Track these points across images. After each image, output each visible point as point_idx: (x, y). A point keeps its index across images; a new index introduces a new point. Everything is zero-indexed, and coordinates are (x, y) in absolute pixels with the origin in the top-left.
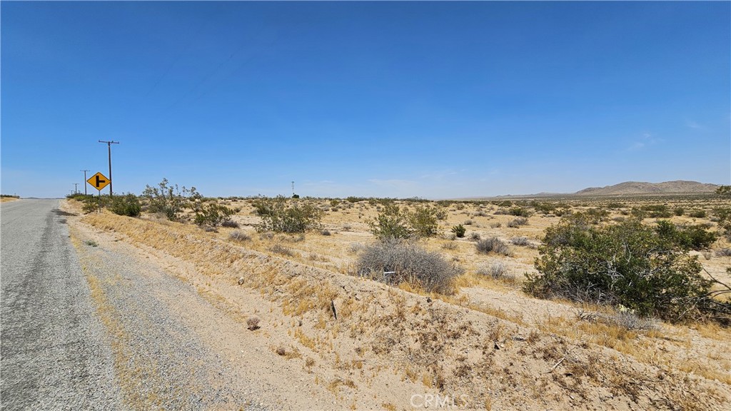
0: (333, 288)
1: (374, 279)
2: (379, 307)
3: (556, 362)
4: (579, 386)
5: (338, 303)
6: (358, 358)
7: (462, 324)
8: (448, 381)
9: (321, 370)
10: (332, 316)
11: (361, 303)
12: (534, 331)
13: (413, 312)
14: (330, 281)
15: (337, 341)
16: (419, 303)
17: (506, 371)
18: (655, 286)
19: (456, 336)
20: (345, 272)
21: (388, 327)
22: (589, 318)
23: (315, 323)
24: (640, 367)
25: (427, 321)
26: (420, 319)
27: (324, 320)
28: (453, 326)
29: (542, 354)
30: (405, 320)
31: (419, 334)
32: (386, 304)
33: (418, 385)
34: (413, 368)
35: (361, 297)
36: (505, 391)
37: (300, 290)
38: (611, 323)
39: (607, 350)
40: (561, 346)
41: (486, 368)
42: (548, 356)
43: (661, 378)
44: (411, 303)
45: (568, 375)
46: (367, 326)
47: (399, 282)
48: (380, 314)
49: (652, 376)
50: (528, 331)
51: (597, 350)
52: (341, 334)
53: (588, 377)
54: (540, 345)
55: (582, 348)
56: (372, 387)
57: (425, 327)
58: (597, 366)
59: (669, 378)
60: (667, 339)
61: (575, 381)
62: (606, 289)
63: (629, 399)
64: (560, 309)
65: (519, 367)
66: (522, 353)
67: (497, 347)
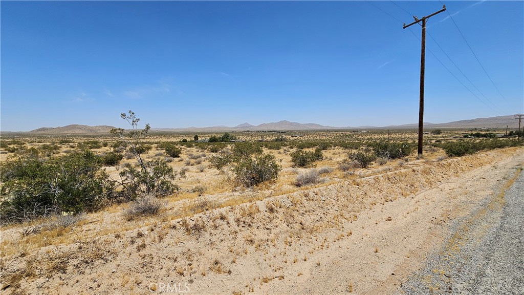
4: (18, 290)
22: (35, 231)
24: (66, 248)
38: (53, 227)
39: (44, 249)
43: (80, 248)
49: (75, 250)
51: (34, 253)
53: (27, 278)
55: (20, 258)
58: (34, 265)
59: (85, 246)
60: (91, 223)
61: (13, 289)
62: (51, 204)
63: (60, 274)
64: (5, 235)
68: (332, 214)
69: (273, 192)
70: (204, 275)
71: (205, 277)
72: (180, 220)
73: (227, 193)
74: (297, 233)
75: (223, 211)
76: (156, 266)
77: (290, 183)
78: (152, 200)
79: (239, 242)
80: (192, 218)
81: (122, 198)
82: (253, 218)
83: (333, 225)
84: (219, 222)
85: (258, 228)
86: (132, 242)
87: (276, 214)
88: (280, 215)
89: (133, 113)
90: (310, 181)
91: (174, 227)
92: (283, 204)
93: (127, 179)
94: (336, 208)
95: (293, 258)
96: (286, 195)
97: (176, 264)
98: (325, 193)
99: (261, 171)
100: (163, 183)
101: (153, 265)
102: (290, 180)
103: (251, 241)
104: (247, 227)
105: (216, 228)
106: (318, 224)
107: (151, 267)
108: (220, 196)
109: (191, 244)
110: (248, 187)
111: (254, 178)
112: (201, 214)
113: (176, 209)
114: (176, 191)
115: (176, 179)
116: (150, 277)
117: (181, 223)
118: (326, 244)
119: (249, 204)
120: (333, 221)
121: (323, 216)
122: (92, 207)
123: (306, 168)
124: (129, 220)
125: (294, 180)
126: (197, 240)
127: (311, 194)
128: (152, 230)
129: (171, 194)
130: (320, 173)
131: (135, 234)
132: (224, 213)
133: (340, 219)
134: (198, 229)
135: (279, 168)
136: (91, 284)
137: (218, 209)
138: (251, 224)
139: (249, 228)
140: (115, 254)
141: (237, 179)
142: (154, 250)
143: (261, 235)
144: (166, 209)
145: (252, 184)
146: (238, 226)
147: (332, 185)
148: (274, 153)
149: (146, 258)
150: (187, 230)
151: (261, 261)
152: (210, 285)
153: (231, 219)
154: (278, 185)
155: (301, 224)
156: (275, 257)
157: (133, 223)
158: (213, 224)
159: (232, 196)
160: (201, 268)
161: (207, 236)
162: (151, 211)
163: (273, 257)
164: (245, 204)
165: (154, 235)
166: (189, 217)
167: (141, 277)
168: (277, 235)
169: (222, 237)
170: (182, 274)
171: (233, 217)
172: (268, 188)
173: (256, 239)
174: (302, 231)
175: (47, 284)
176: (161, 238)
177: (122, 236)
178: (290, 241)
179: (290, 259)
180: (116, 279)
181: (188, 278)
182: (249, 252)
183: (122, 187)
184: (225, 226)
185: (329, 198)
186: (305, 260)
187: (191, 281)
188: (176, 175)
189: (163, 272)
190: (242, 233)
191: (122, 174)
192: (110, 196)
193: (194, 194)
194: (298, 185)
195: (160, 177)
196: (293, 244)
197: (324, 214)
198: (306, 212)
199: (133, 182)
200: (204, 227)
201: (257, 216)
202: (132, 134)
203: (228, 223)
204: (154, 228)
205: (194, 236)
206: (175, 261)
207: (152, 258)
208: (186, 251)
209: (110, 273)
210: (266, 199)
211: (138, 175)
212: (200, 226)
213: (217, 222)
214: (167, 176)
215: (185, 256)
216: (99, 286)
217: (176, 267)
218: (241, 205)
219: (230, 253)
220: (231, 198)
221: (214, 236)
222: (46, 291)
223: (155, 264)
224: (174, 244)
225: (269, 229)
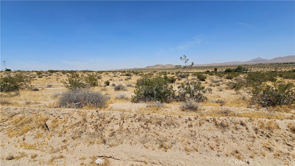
0: (44, 116)
1: (69, 107)
2: (73, 119)
3: (142, 121)
4: (148, 127)
5: (49, 123)
6: (64, 144)
7: (111, 117)
8: (107, 140)
9: (42, 157)
10: (46, 130)
11: (63, 120)
12: (135, 114)
13: (90, 117)
14: (43, 113)
15: (51, 140)
16: (93, 113)
17: (127, 129)
18: (164, 94)
19: (109, 122)
20: (52, 107)
21: (79, 127)
22: (150, 106)
23: (34, 136)
24: (161, 116)
25: (97, 120)
26: (94, 119)
27: (41, 133)
28: (108, 119)
29: (138, 120)
30: (87, 122)
31: (94, 126)
32: (77, 117)
33: (95, 145)
34: (92, 140)
35: (63, 117)
36: (127, 135)
37: (21, 122)
38: (155, 106)
39: (154, 114)
40: (143, 116)
41: (121, 130)
42: (139, 120)
43: (166, 118)
44: (89, 114)
45: (145, 124)
46: (68, 129)
47: (82, 107)
48: (74, 122)
49: (164, 118)
50: (133, 114)
51: (152, 115)
52: (53, 137)
53: (150, 123)
54: (137, 117)
55: (148, 115)
56: (73, 154)
57: (96, 122)
58: (152, 119)
60: (167, 108)
61: (147, 125)
62: (153, 97)
63: (159, 126)
64: (142, 105)
65: (131, 127)
66: (132, 121)
67: (124, 122)
70: (228, 156)
71: (228, 157)
72: (211, 117)
73: (243, 108)
75: (243, 119)
76: (198, 138)
78: (193, 102)
79: (257, 145)
80: (219, 118)
81: (178, 99)
82: (272, 132)
84: (239, 126)
85: (277, 141)
86: (186, 122)
89: (185, 56)
91: (208, 121)
93: (180, 90)
97: (209, 141)
99: (279, 96)
100: (199, 94)
101: (196, 137)
103: (269, 149)
104: (265, 137)
105: (237, 129)
107: (195, 138)
108: (237, 109)
109: (218, 133)
110: (264, 106)
111: (270, 100)
112: (225, 118)
113: (206, 111)
114: (205, 100)
115: (206, 94)
116: (195, 143)
117: (212, 119)
119: (267, 120)
122: (167, 101)
124: (182, 111)
126: (223, 132)
128: (196, 119)
129: (203, 101)
131: (187, 118)
132: (244, 121)
134: (223, 126)
136: (169, 135)
137: (238, 117)
138: (269, 135)
139: (267, 138)
140: (179, 125)
141: (253, 99)
142: (197, 129)
143: (280, 147)
144: (201, 109)
145: (268, 105)
146: (256, 134)
149: (193, 132)
150: (216, 124)
153: (250, 126)
157: (185, 112)
159: (248, 110)
160: (225, 150)
161: (230, 132)
162: (193, 109)
164: (263, 119)
165: (197, 122)
166: (217, 117)
167: (190, 141)
169: (242, 137)
170: (212, 149)
172: (287, 111)
173: (275, 149)
175: (155, 128)
176: (200, 125)
177: (181, 117)
180: (179, 137)
181: (215, 152)
182: (266, 155)
183: (178, 93)
184: (245, 130)
187: (219, 156)
188: (206, 91)
189: (201, 143)
190: (260, 140)
191: (179, 87)
192: (174, 97)
193: (217, 104)
195: (197, 91)
199: (184, 92)
200: (228, 126)
201: (276, 131)
202: (185, 68)
203: (247, 129)
204: (197, 118)
205: (221, 130)
206: (208, 140)
207: (196, 133)
208: (215, 137)
209: (177, 133)
210: (287, 120)
211: (186, 89)
212: (225, 125)
213: (238, 126)
214: (201, 91)
215: (215, 140)
216: (173, 137)
217: (209, 144)
218: (259, 119)
219: (249, 150)
220: (247, 112)
221: (235, 134)
222: (155, 131)
223: (197, 137)
224: (208, 130)
225: (290, 145)
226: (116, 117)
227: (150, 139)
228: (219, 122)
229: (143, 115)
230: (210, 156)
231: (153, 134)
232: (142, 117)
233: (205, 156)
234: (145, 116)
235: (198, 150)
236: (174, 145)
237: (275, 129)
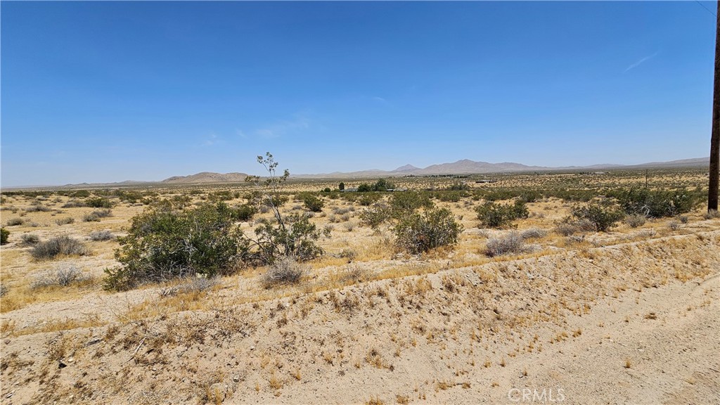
3: (139, 344)
4: (160, 356)
12: (112, 326)
18: (218, 251)
22: (172, 293)
24: (204, 316)
29: (123, 345)
38: (189, 290)
39: (182, 314)
40: (141, 328)
42: (128, 343)
43: (217, 317)
45: (149, 352)
49: (212, 318)
50: (105, 329)
51: (173, 318)
53: (168, 344)
54: (119, 337)
55: (161, 322)
58: (174, 330)
59: (222, 315)
60: (226, 288)
61: (156, 353)
62: (186, 263)
63: (198, 344)
64: (145, 294)
65: (95, 372)
66: (99, 355)
67: (62, 366)
68: (546, 301)
69: (451, 263)
70: (358, 367)
71: (359, 371)
72: (326, 292)
73: (385, 261)
74: (489, 325)
75: (382, 284)
76: (299, 348)
77: (476, 251)
78: (292, 264)
79: (404, 329)
80: (341, 291)
81: (258, 261)
82: (424, 297)
83: (549, 317)
84: (376, 299)
85: (430, 312)
86: (272, 316)
87: (456, 294)
88: (463, 297)
89: (271, 156)
90: (508, 248)
91: (320, 301)
92: (467, 281)
93: (262, 238)
94: (552, 291)
95: (484, 360)
96: (471, 267)
97: (322, 348)
98: (533, 268)
99: (432, 232)
100: (304, 244)
102: (476, 246)
103: (421, 329)
104: (414, 309)
105: (373, 306)
106: (523, 314)
107: (294, 348)
108: (375, 264)
109: (341, 324)
110: (414, 253)
111: (422, 241)
112: (352, 287)
113: (320, 278)
114: (319, 255)
115: (320, 240)
116: (293, 361)
117: (328, 296)
118: (537, 345)
119: (417, 278)
120: (549, 311)
121: (531, 302)
122: (227, 271)
123: (500, 229)
124: (267, 288)
125: (483, 245)
126: (349, 320)
127: (511, 269)
128: (294, 303)
129: (314, 258)
130: (525, 237)
131: (274, 306)
132: (383, 288)
133: (561, 309)
134: (348, 306)
135: (459, 228)
136: (228, 360)
137: (374, 281)
138: (420, 305)
139: (418, 311)
140: (253, 328)
141: (398, 241)
142: (296, 327)
143: (434, 322)
144: (308, 278)
145: (419, 250)
146: (402, 306)
147: (545, 256)
148: (451, 206)
149: (288, 336)
150: (336, 305)
151: (435, 359)
152: (366, 382)
153: (393, 294)
154: (457, 253)
155: (495, 311)
156: (456, 355)
157: (271, 291)
158: (369, 301)
159: (392, 264)
160: (354, 357)
161: (361, 316)
162: (291, 279)
163: (452, 354)
164: (411, 277)
165: (297, 309)
166: (338, 289)
167: (283, 360)
168: (458, 326)
169: (381, 320)
170: (330, 362)
171: (396, 294)
172: (443, 256)
173: (428, 327)
174: (498, 321)
175: (186, 354)
176: (304, 314)
177: (260, 307)
178: (479, 335)
179: (480, 362)
180: (255, 358)
181: (337, 368)
182: (417, 343)
183: (258, 246)
184: (385, 305)
185: (541, 276)
186: (503, 365)
187: (342, 373)
188: (319, 234)
189: (308, 357)
190: (408, 317)
191: (258, 231)
192: (245, 257)
193: (341, 260)
194: (490, 255)
195: (300, 236)
196: (484, 340)
197: (533, 299)
198: (503, 294)
199: (270, 241)
200: (357, 304)
201: (428, 294)
202: (269, 182)
203: (388, 301)
204: (296, 300)
205: (345, 315)
206: (322, 344)
207: (295, 337)
208: (335, 333)
209: (249, 350)
210: (442, 272)
211: (275, 233)
212: (352, 302)
213: (374, 298)
214: (308, 235)
215: (334, 340)
216: (237, 364)
217: (322, 353)
218: (406, 278)
219: (392, 342)
220: (391, 268)
221: (370, 317)
222: (186, 362)
223: (298, 346)
224: (321, 323)
225: (446, 314)
226: (23, 357)
227: (168, 390)
228: (341, 298)
229: (142, 325)
230: (324, 380)
231: (178, 375)
232: (140, 331)
233: (316, 385)
234: (149, 325)
235: (301, 376)
236: (241, 386)
237: (427, 292)
